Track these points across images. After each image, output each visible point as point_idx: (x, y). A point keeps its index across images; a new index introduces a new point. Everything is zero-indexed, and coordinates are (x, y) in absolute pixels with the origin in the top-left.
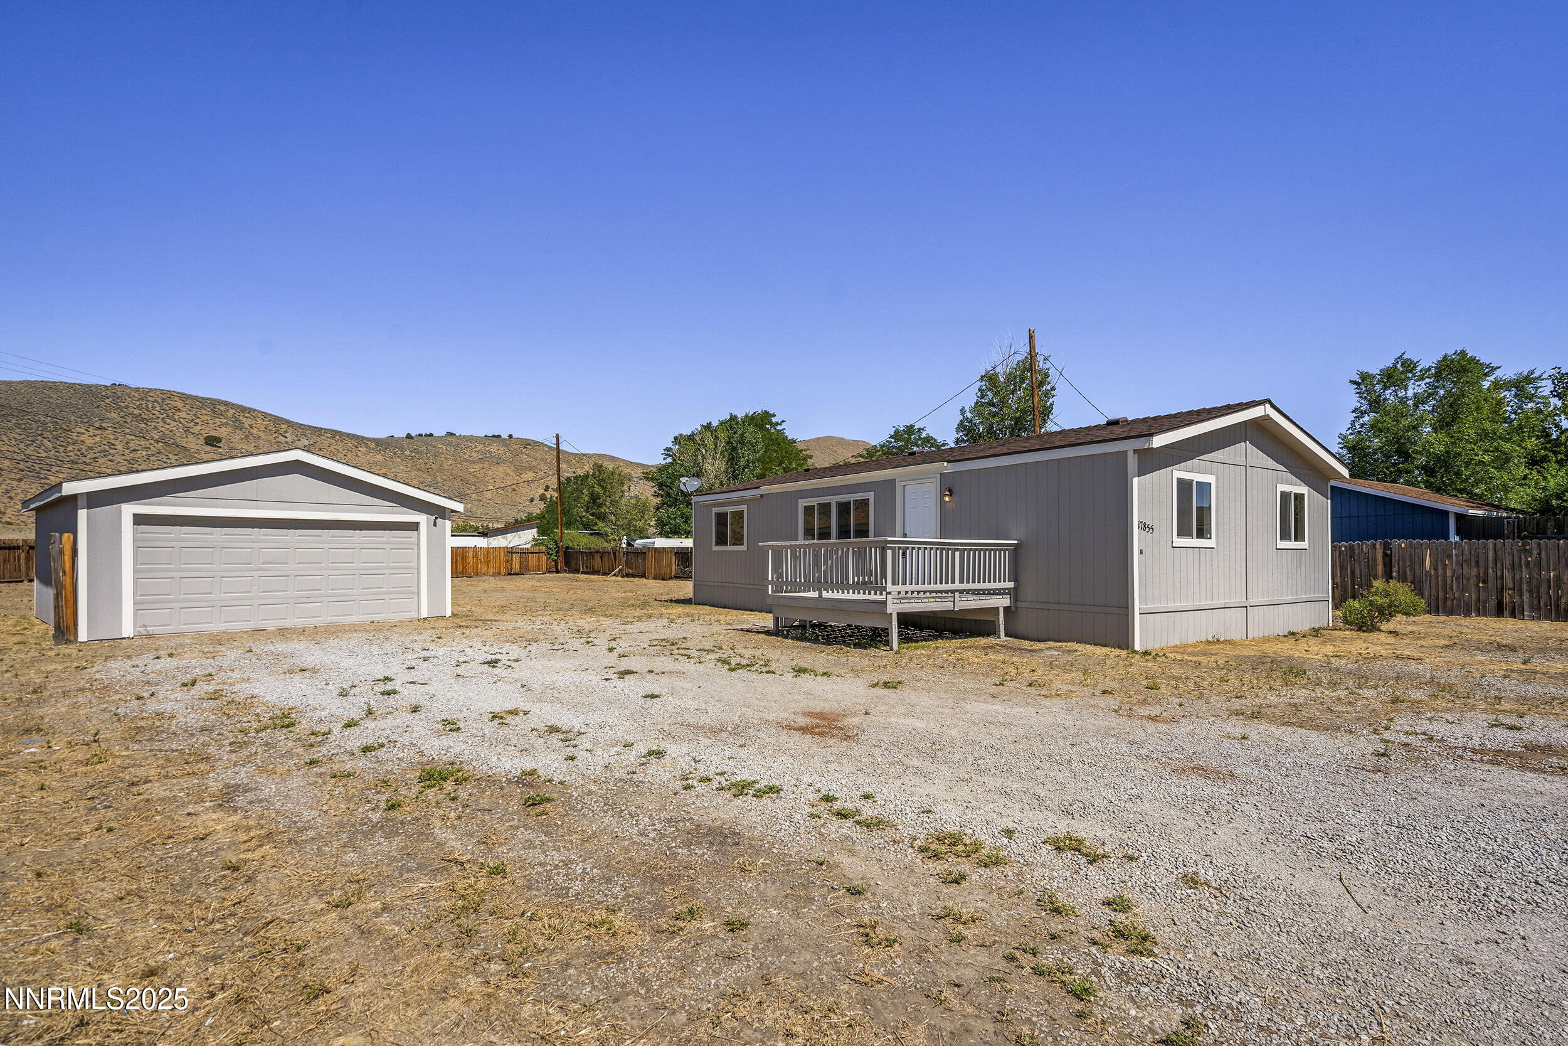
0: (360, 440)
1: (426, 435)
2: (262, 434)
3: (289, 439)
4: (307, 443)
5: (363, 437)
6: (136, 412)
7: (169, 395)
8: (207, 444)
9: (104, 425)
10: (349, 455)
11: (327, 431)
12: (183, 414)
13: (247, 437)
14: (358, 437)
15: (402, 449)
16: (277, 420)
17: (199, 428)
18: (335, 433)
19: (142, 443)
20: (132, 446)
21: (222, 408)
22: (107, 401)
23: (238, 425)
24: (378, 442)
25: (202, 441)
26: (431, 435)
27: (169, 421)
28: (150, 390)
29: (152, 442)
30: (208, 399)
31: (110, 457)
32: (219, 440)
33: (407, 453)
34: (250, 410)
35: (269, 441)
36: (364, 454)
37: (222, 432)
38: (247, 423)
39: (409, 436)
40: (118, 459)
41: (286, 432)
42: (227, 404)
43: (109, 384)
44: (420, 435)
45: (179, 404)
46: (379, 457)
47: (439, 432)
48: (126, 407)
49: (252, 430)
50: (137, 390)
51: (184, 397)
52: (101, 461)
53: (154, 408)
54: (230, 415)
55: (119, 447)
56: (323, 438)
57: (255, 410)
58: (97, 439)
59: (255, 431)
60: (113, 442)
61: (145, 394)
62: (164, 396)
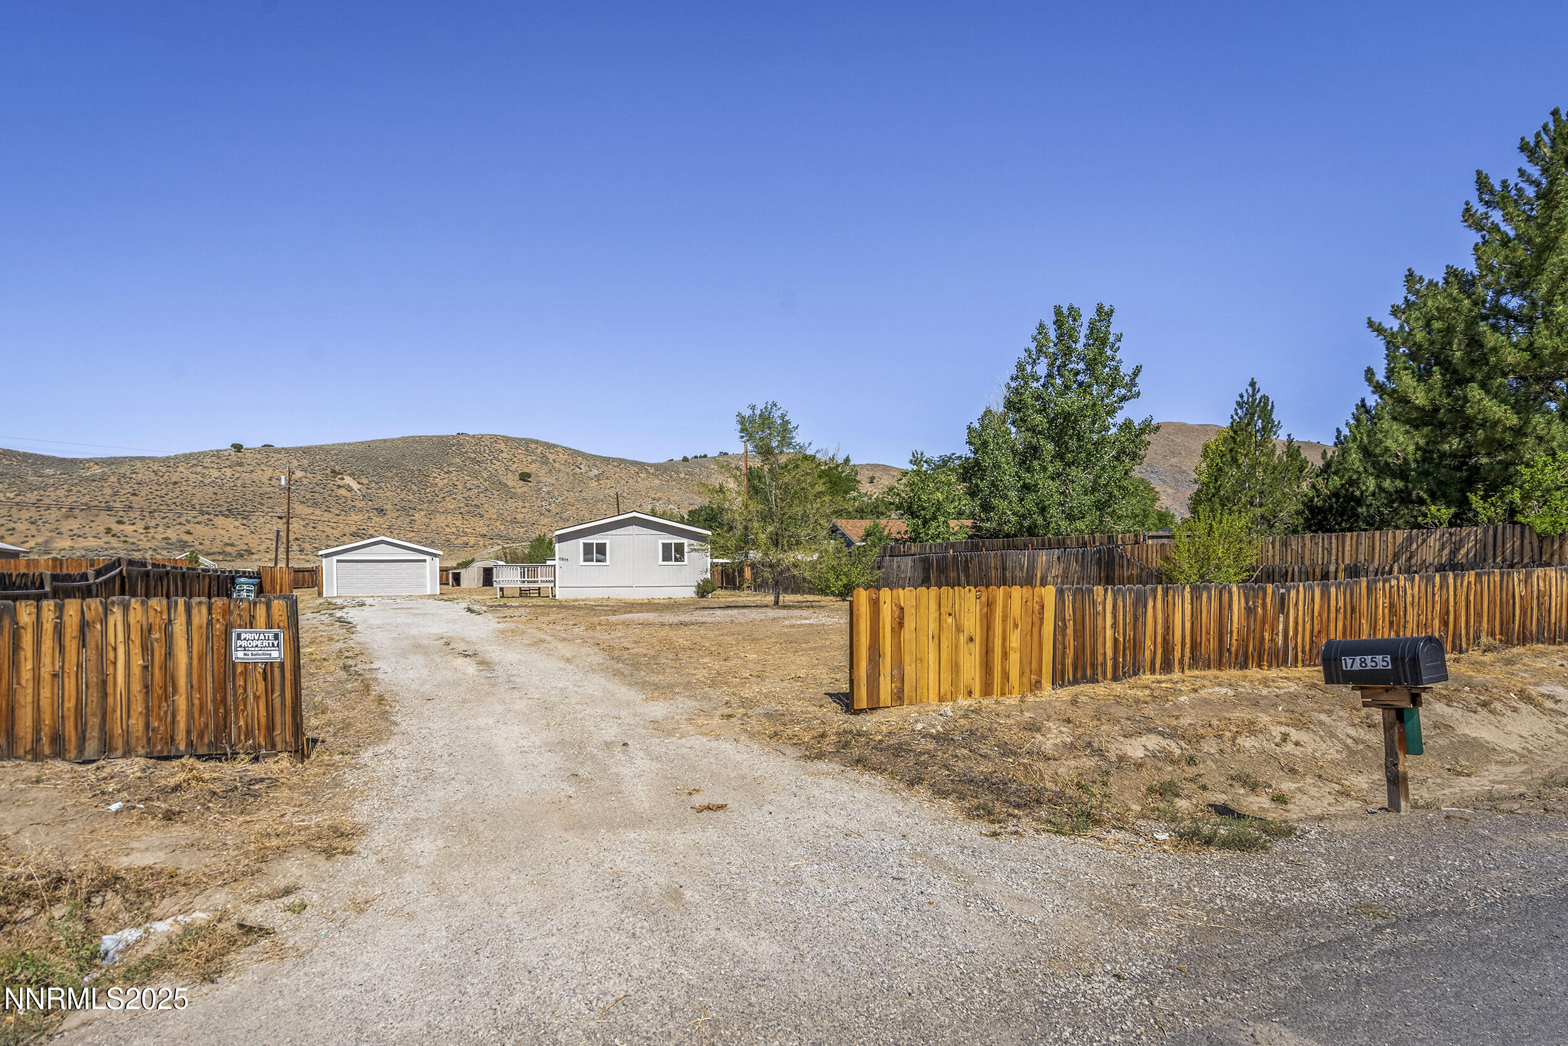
0: (641, 466)
1: (701, 457)
2: (562, 467)
3: (583, 471)
4: (597, 472)
5: (644, 463)
6: (473, 455)
7: (495, 438)
8: (521, 479)
9: (451, 469)
10: (631, 481)
11: (614, 460)
12: (504, 455)
13: (550, 471)
14: (640, 463)
15: (678, 472)
16: (576, 453)
17: (516, 465)
18: (622, 461)
19: (475, 482)
20: (469, 485)
21: (533, 446)
22: (454, 448)
23: (544, 460)
24: (657, 467)
25: (517, 477)
26: (705, 456)
27: (495, 462)
28: (483, 436)
29: (482, 480)
30: (524, 439)
31: (454, 496)
32: (529, 475)
33: (682, 476)
34: (555, 446)
35: (568, 474)
36: (643, 479)
37: (532, 468)
38: (551, 457)
39: (685, 459)
40: (459, 497)
41: (581, 464)
42: (537, 442)
43: (455, 434)
44: (696, 457)
45: (502, 446)
46: (657, 482)
47: (713, 453)
48: (466, 452)
49: (555, 465)
50: (474, 437)
51: (507, 439)
52: (448, 499)
53: (485, 451)
54: (539, 451)
55: (460, 487)
56: (610, 466)
57: (557, 446)
58: (446, 481)
59: (557, 465)
60: (456, 483)
61: (479, 439)
62: (492, 440)
